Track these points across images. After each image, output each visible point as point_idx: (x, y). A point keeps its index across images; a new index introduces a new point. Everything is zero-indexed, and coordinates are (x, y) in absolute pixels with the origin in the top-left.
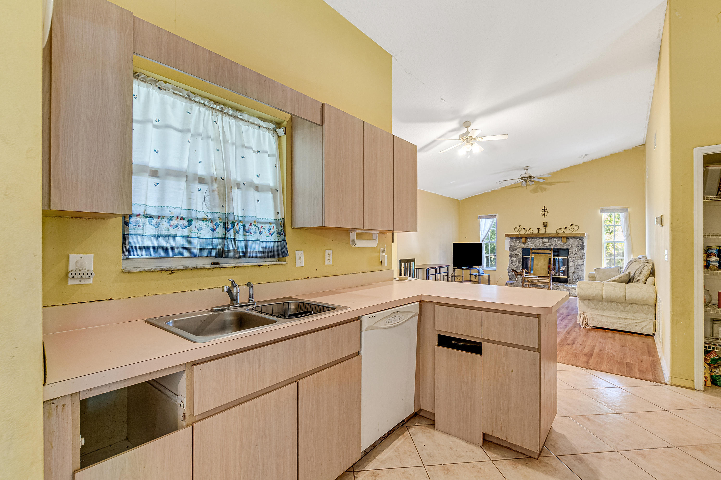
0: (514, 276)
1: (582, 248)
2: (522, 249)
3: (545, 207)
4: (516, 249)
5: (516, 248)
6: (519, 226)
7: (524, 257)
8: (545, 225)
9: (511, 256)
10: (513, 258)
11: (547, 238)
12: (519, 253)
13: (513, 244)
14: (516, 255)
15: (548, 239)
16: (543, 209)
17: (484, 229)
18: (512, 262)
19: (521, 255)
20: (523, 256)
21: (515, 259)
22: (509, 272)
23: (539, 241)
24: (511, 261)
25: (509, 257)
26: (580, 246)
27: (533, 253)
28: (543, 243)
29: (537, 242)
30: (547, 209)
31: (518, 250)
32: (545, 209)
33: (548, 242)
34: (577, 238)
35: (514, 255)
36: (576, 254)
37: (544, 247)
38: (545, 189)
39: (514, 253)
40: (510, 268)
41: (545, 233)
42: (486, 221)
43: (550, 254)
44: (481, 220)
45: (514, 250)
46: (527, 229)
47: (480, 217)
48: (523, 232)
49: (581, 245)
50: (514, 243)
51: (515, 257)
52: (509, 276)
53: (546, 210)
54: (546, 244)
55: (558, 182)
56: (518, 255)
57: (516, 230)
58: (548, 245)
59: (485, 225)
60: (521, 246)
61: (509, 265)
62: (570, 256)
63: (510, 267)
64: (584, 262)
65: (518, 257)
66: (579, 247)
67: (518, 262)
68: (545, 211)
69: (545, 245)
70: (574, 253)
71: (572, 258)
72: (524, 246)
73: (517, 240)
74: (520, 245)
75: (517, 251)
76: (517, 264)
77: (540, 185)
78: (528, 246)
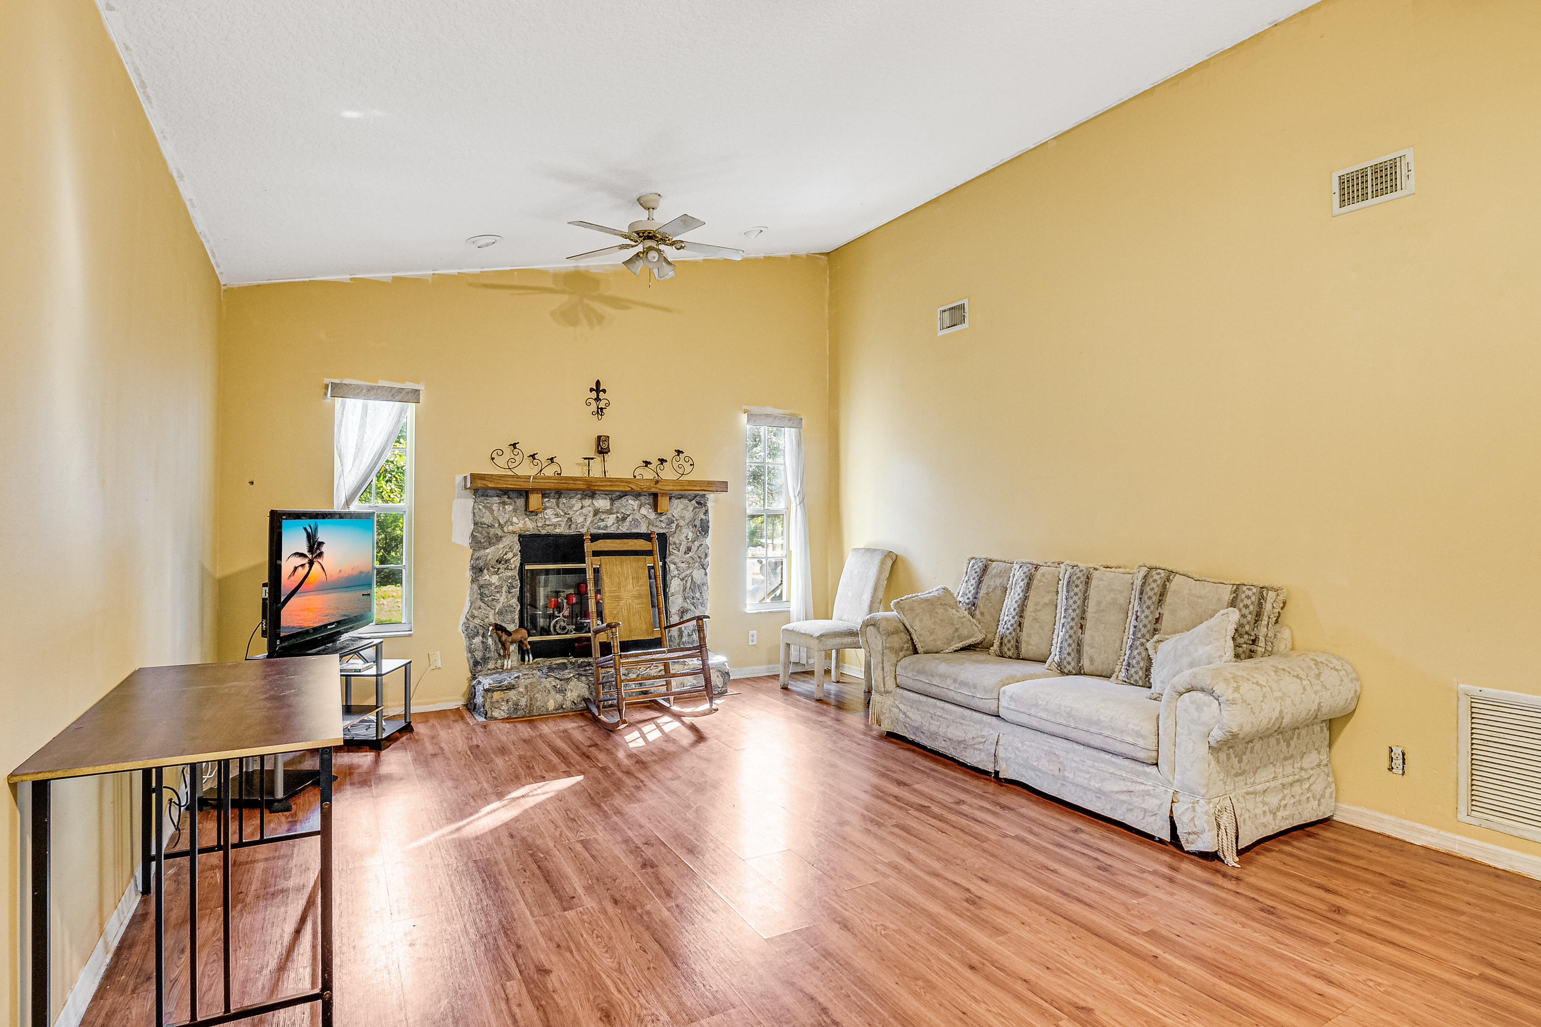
0: (490, 651)
1: (704, 529)
2: (520, 536)
3: (598, 383)
4: (499, 539)
5: (500, 533)
6: (514, 445)
7: (527, 567)
8: (602, 447)
9: (478, 570)
10: (487, 577)
11: (607, 493)
12: (510, 555)
13: (487, 519)
14: (499, 562)
15: (611, 499)
16: (592, 390)
17: (359, 448)
18: (483, 594)
19: (516, 561)
20: (522, 565)
21: (494, 579)
22: (470, 637)
23: (582, 507)
24: (481, 587)
25: (468, 574)
26: (698, 523)
27: (596, 554)
28: (596, 512)
29: (575, 509)
30: (604, 391)
31: (506, 542)
32: (598, 388)
33: (610, 512)
34: (690, 497)
35: (493, 562)
36: (689, 549)
37: (599, 528)
38: (601, 319)
39: (491, 553)
40: (474, 617)
41: (602, 476)
42: (365, 409)
43: (649, 553)
44: (343, 406)
45: (491, 544)
46: (542, 457)
47: (338, 390)
48: (526, 470)
49: (702, 519)
50: (491, 511)
51: (496, 573)
52: (471, 651)
53: (601, 395)
54: (603, 517)
55: (637, 303)
56: (507, 561)
57: (498, 460)
58: (611, 520)
59: (363, 425)
60: (521, 525)
61: (466, 608)
62: (673, 557)
63: (476, 613)
64: (706, 574)
65: (507, 569)
66: (695, 526)
67: (505, 589)
68: (598, 396)
69: (603, 520)
70: (683, 549)
71: (680, 565)
72: (528, 525)
73: (504, 503)
74: (515, 520)
75: (501, 546)
76: (502, 598)
77: (586, 301)
78: (543, 527)
